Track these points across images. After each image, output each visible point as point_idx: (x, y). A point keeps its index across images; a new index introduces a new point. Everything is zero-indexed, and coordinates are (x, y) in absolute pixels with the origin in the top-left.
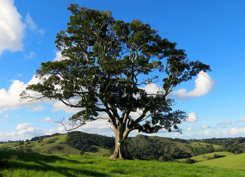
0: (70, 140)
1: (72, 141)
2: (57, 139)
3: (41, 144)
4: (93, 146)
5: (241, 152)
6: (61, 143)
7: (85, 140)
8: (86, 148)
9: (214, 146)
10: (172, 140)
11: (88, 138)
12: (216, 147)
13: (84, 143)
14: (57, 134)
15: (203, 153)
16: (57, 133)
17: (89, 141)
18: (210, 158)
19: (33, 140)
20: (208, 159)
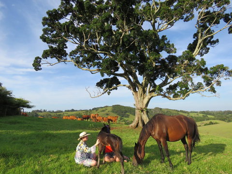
5: (229, 121)
9: (208, 116)
10: (178, 111)
12: (209, 116)
14: (107, 107)
15: (201, 121)
18: (206, 125)
19: (93, 109)
20: (205, 125)
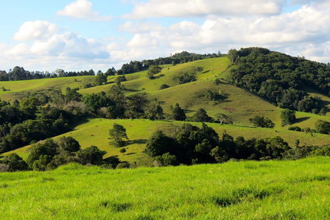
0: (243, 74)
1: (251, 77)
2: (200, 69)
3: (160, 82)
4: (313, 95)
6: (218, 82)
7: (286, 76)
8: (293, 99)
11: (293, 69)
13: (286, 86)
16: (185, 53)
17: (298, 78)
